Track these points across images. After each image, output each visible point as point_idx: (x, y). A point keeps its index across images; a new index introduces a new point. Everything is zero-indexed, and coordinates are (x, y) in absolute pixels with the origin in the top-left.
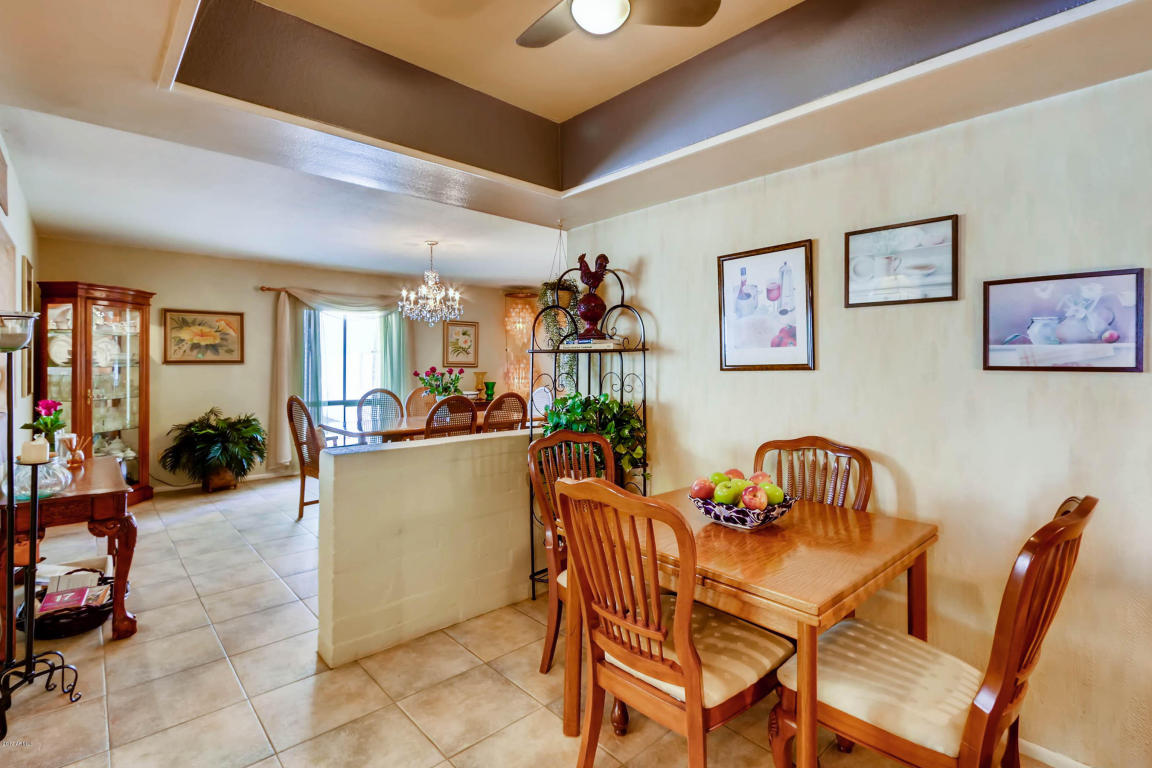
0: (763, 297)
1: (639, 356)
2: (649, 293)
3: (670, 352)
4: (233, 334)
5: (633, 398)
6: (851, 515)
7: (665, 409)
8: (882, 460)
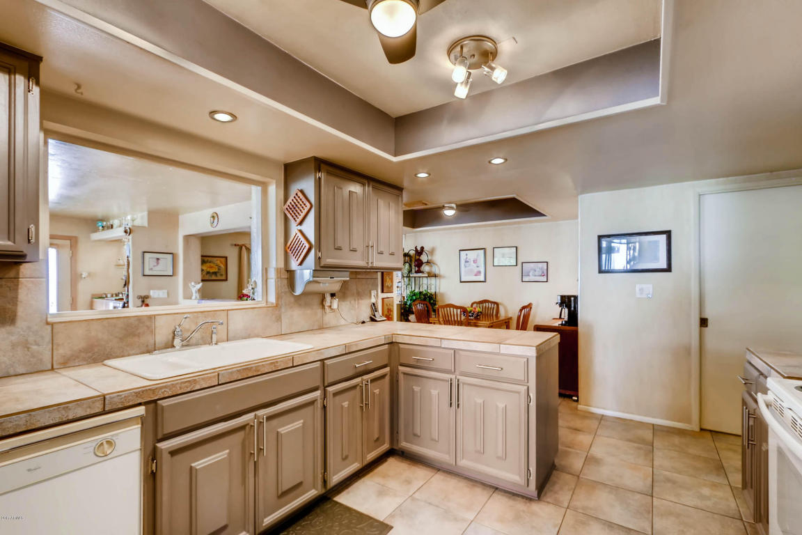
0: (472, 262)
1: (434, 278)
2: (437, 258)
3: (444, 277)
4: (223, 266)
5: (433, 291)
6: (494, 317)
7: (442, 295)
8: (502, 304)
